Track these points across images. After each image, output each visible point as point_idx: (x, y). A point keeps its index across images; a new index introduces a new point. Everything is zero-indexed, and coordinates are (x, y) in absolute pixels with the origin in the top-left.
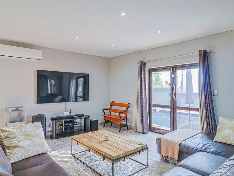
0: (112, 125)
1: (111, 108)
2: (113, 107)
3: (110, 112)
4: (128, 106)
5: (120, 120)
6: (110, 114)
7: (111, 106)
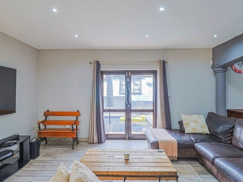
0: (46, 143)
1: (46, 119)
2: (50, 118)
3: (45, 126)
4: (77, 114)
5: (73, 133)
6: (45, 128)
7: (46, 117)
